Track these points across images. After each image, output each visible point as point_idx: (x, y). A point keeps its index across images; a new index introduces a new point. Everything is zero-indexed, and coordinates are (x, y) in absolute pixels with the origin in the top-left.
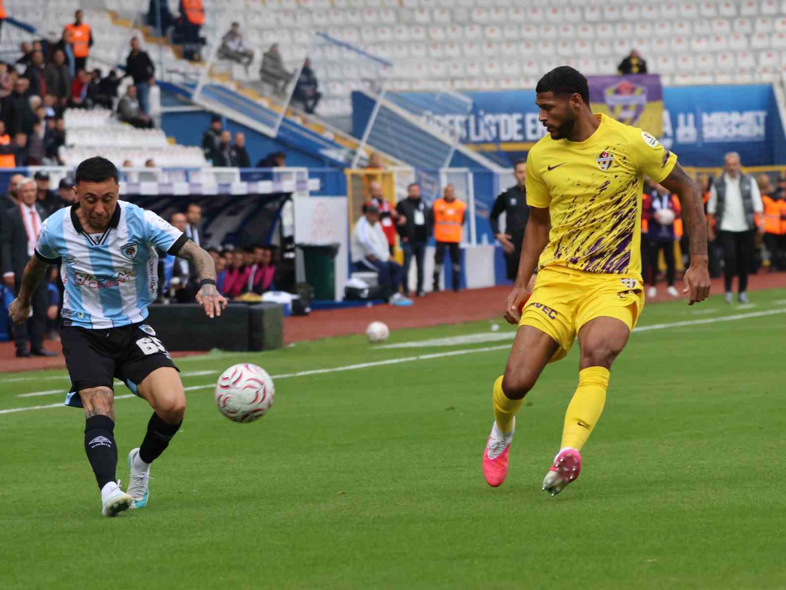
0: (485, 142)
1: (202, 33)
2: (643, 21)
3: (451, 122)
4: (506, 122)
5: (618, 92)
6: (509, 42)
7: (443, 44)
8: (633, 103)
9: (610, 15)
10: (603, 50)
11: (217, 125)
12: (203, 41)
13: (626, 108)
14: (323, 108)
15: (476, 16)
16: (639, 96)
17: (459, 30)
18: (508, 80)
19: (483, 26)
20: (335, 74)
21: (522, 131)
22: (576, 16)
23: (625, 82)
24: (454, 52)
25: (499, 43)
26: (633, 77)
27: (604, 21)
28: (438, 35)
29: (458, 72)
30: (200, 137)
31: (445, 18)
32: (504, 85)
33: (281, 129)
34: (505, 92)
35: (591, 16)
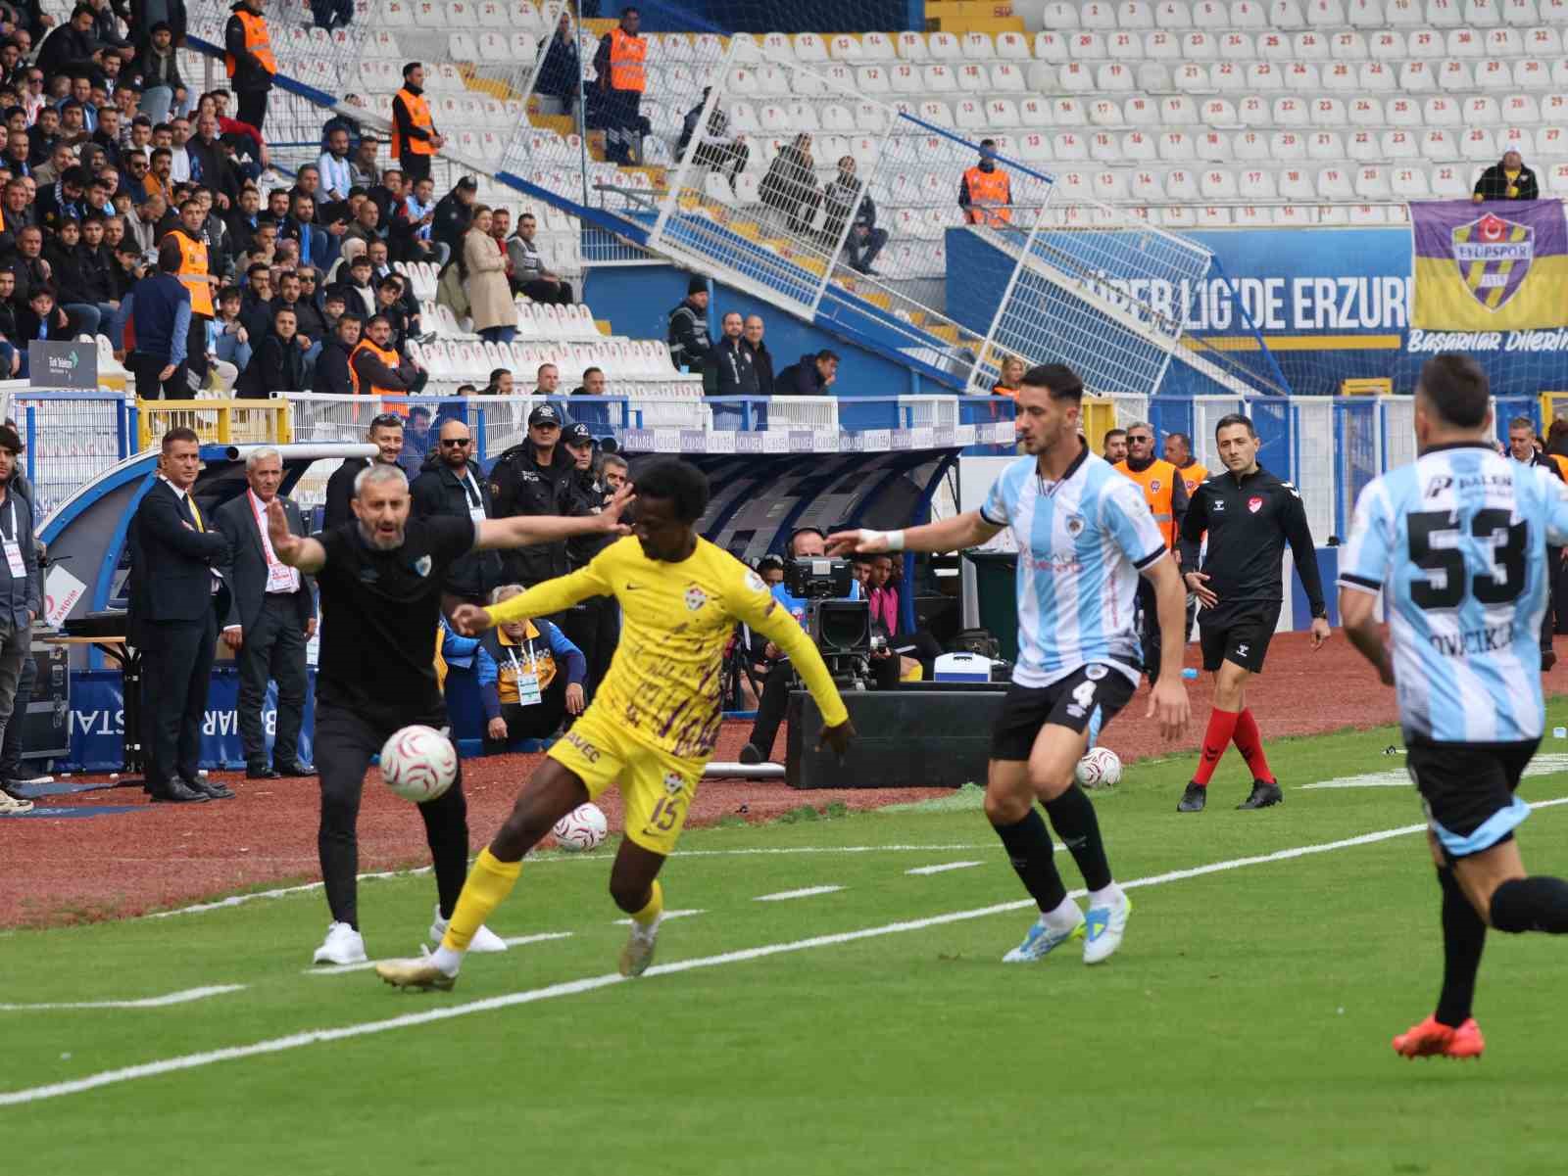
0: (1212, 332)
1: (643, 110)
2: (1518, 94)
3: (1144, 294)
4: (1252, 291)
5: (1476, 236)
6: (1252, 131)
7: (1120, 133)
8: (1506, 259)
9: (1451, 80)
10: (1443, 150)
11: (699, 298)
12: (644, 127)
13: (1492, 267)
14: (886, 263)
15: (1181, 78)
16: (1520, 244)
17: (1150, 105)
18: (1250, 209)
19: (1199, 98)
20: (907, 192)
21: (1285, 312)
22: (1384, 80)
23: (1490, 215)
24: (1144, 150)
25: (1232, 132)
26: (1507, 206)
27: (1440, 91)
28: (1111, 116)
29: (1151, 191)
30: (665, 320)
31: (1123, 81)
32: (1243, 219)
33: (825, 304)
34: (1247, 234)
35: (1411, 80)
